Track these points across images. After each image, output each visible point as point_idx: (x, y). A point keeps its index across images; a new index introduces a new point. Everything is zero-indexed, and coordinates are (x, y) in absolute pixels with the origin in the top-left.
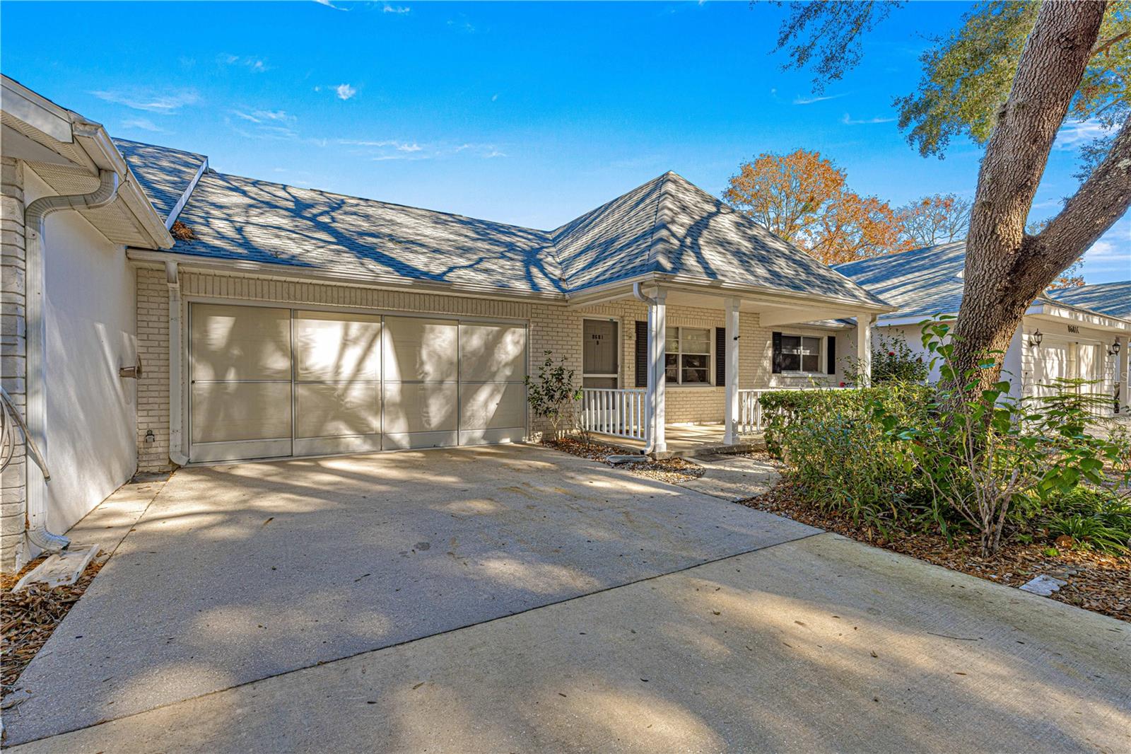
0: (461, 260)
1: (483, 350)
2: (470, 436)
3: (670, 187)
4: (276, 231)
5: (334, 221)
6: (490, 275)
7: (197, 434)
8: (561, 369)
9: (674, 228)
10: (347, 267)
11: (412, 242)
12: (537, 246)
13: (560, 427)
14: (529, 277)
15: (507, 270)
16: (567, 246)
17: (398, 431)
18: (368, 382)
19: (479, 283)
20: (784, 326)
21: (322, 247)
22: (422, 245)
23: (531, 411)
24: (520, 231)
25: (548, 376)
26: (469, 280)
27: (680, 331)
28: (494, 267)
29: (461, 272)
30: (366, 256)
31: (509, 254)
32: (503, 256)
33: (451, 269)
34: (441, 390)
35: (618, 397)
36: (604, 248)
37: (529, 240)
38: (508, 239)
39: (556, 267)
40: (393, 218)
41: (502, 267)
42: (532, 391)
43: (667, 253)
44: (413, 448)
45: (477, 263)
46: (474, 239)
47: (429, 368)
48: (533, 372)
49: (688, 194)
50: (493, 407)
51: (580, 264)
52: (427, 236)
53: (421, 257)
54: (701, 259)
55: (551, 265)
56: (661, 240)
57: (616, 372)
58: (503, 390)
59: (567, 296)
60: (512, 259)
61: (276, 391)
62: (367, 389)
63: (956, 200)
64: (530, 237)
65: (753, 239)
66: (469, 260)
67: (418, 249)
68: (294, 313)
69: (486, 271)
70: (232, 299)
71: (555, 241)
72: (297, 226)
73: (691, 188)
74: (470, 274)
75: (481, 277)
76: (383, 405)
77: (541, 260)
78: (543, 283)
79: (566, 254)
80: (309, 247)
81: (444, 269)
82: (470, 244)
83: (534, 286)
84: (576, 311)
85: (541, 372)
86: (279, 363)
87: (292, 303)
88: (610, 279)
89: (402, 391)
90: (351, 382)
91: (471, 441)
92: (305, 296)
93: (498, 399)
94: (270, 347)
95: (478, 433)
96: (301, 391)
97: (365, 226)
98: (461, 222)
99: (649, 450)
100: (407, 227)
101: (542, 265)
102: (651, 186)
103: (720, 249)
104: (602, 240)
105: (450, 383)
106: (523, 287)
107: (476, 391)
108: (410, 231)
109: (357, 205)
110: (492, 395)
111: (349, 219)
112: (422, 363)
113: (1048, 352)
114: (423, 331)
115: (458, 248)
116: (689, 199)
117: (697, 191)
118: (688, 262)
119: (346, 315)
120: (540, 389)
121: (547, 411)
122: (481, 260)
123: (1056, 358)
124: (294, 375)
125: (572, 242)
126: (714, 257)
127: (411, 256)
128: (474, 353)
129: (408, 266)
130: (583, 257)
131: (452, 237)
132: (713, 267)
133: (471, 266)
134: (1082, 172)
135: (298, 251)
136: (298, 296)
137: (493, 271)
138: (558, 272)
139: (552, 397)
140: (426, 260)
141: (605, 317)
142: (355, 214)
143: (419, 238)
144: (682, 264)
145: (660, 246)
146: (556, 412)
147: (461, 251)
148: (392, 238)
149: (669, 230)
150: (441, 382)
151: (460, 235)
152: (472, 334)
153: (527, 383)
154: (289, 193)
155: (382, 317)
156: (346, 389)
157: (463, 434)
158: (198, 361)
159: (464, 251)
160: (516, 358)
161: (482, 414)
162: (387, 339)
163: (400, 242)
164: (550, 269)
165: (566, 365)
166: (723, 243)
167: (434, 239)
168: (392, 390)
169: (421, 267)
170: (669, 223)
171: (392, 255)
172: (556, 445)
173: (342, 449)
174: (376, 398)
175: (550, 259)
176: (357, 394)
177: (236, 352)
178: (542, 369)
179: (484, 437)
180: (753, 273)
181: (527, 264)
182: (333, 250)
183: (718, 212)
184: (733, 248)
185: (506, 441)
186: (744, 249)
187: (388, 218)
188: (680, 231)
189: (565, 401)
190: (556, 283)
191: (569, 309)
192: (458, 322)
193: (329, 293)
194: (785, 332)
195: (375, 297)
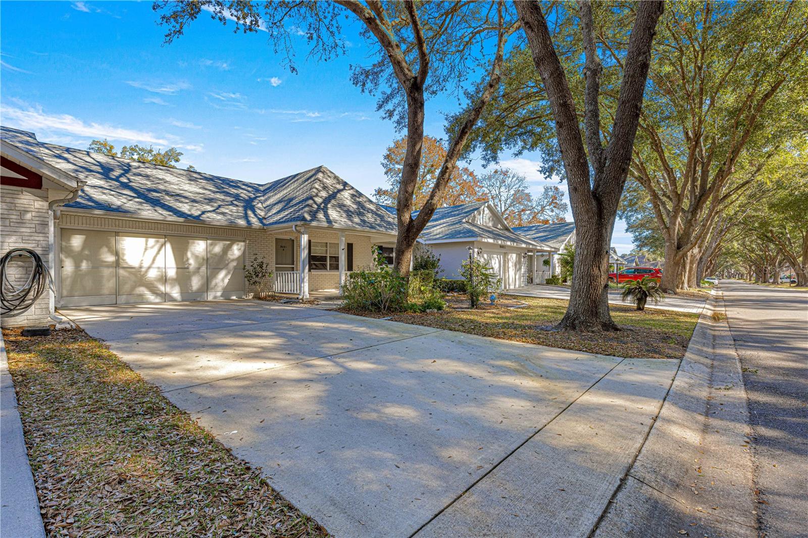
0: (208, 207)
1: (221, 253)
2: (215, 295)
3: (320, 175)
4: (101, 189)
5: (131, 182)
6: (224, 216)
7: (65, 293)
8: (262, 262)
9: (316, 199)
10: (148, 212)
11: (178, 195)
12: (253, 196)
13: (262, 291)
14: (246, 217)
15: (234, 212)
16: (269, 198)
17: (176, 293)
18: (159, 268)
19: (218, 221)
20: (383, 243)
21: (130, 200)
22: (186, 198)
23: (247, 283)
24: (244, 185)
25: (255, 265)
26: (213, 219)
27: (328, 244)
28: (227, 211)
29: (209, 214)
30: (156, 205)
31: (235, 202)
32: (232, 204)
33: (203, 213)
34: (198, 272)
35: (295, 275)
36: (287, 202)
37: (248, 191)
38: (236, 191)
39: (262, 210)
40: (164, 177)
41: (231, 211)
42: (247, 273)
43: (310, 212)
44: (183, 301)
45: (217, 209)
46: (214, 192)
47: (192, 261)
48: (248, 264)
49: (329, 179)
50: (226, 281)
51: (274, 211)
52: (185, 191)
53: (185, 205)
54: (327, 215)
55: (259, 209)
56: (308, 205)
57: (293, 264)
58: (232, 272)
59: (265, 228)
60: (237, 206)
61: (106, 272)
62: (158, 272)
63: (510, 171)
64: (250, 189)
65: (359, 203)
66: (212, 206)
67: (183, 200)
68: (117, 234)
69: (223, 214)
70: (84, 227)
71: (265, 192)
72: (111, 186)
73: (333, 175)
74: (214, 215)
75: (219, 217)
76: (166, 279)
77: (254, 205)
78: (254, 220)
79: (268, 203)
80: (125, 201)
81: (199, 213)
82: (212, 196)
83: (248, 222)
84: (271, 234)
85: (252, 264)
86: (111, 258)
87: (116, 229)
88: (284, 222)
89: (177, 273)
90: (149, 268)
91: (215, 297)
92: (124, 226)
93: (229, 277)
94: (105, 249)
95: (219, 294)
96: (122, 272)
97: (149, 184)
98: (206, 179)
99: (301, 297)
100: (173, 184)
101: (254, 209)
102: (314, 172)
103: (338, 209)
104: (286, 198)
105: (204, 269)
106: (242, 223)
107: (217, 273)
108: (176, 187)
109: (139, 167)
110: (226, 275)
111: (137, 178)
112: (188, 259)
113: (493, 257)
114: (188, 243)
115: (205, 199)
116: (329, 182)
117: (336, 177)
118: (319, 217)
119: (147, 235)
120: (252, 272)
121: (255, 283)
122: (219, 206)
123: (497, 259)
124: (117, 264)
125: (273, 196)
126: (333, 214)
127: (180, 205)
128: (215, 255)
129: (180, 211)
130: (276, 207)
131: (201, 191)
132: (331, 218)
133: (214, 211)
134: (541, 169)
135: (119, 203)
136: (121, 225)
137: (226, 213)
138: (262, 214)
139: (257, 276)
140: (188, 207)
141: (288, 237)
142: (140, 175)
143: (182, 192)
144: (316, 217)
145: (307, 209)
146: (260, 283)
147: (207, 201)
148: (167, 193)
149: (314, 200)
150: (199, 268)
151: (206, 189)
152: (216, 245)
153: (244, 269)
154: (93, 159)
155: (165, 236)
156: (146, 272)
157: (210, 295)
158: (66, 257)
159: (211, 200)
160: (239, 257)
161: (221, 284)
162: (168, 246)
163: (172, 196)
164: (258, 211)
165: (265, 261)
166: (341, 206)
167: (190, 192)
168: (172, 273)
169: (187, 212)
170: (314, 196)
171: (171, 205)
172: (260, 299)
173: (145, 301)
174: (162, 276)
175: (260, 205)
176: (153, 274)
177: (86, 252)
178: (252, 262)
179: (221, 296)
180: (352, 221)
181: (245, 209)
182: (137, 202)
183: (344, 189)
184: (345, 209)
185: (234, 298)
186: (351, 209)
187: (160, 177)
188: (319, 200)
189: (264, 278)
190: (261, 220)
191: (268, 233)
192: (207, 239)
193: (137, 225)
194: (384, 246)
195: (162, 226)
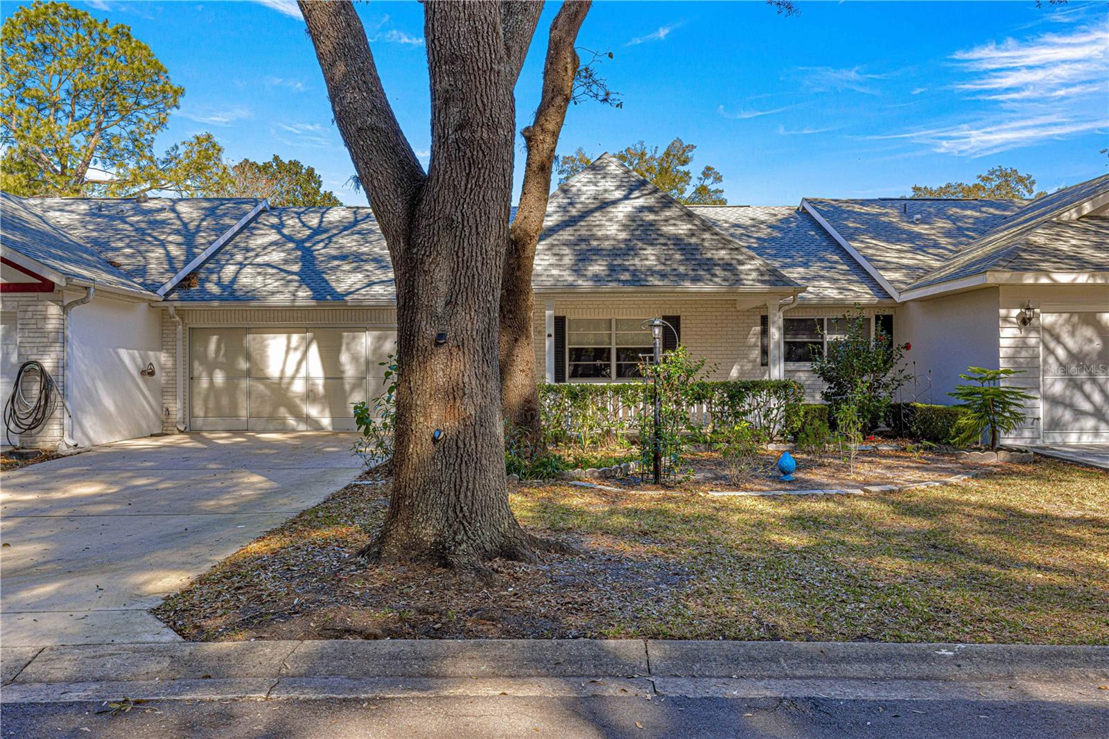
5: (325, 248)
18: (305, 378)
21: (280, 280)
27: (614, 323)
33: (368, 286)
44: (334, 430)
47: (347, 367)
62: (304, 383)
68: (248, 330)
74: (375, 289)
81: (363, 286)
87: (245, 324)
89: (325, 385)
90: (293, 378)
96: (257, 385)
112: (341, 364)
114: (342, 337)
119: (289, 330)
124: (248, 373)
142: (359, 232)
154: (323, 218)
155: (312, 331)
162: (315, 347)
169: (345, 287)
171: (330, 278)
174: (310, 391)
176: (297, 388)
182: (286, 282)
183: (624, 198)
192: (366, 329)
195: (299, 315)
